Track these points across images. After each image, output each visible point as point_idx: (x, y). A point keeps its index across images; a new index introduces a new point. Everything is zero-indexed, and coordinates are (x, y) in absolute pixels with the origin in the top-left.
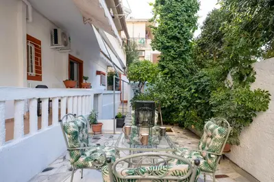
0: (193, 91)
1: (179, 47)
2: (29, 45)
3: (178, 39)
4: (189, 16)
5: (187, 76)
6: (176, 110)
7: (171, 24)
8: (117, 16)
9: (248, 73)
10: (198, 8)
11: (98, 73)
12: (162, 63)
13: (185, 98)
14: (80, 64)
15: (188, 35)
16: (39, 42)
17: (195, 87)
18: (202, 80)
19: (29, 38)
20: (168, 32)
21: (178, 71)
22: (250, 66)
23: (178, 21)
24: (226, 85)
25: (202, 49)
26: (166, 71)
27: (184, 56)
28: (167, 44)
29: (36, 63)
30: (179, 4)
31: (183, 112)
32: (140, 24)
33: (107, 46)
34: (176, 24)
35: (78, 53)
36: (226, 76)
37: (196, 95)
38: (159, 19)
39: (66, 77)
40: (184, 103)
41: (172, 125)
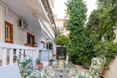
0: (85, 47)
1: (78, 29)
2: (6, 26)
3: (78, 25)
4: (83, 15)
5: (82, 42)
6: (78, 57)
7: (75, 18)
8: (50, 15)
9: (112, 35)
10: (87, 11)
11: (42, 42)
12: (71, 36)
13: (82, 51)
14: (33, 37)
15: (82, 23)
16: (12, 25)
17: (86, 45)
18: (89, 42)
19: (6, 22)
20: (73, 21)
21: (78, 39)
22: (113, 32)
23: (77, 16)
24: (101, 42)
25: (89, 28)
26: (73, 39)
27: (81, 33)
28: (73, 27)
29: (10, 35)
30: (78, 9)
31: (81, 58)
32: (61, 21)
33: (45, 29)
34: (77, 18)
35: (32, 32)
36: (101, 39)
37: (87, 49)
38: (69, 16)
39: (26, 42)
40: (81, 53)
41: (76, 64)
